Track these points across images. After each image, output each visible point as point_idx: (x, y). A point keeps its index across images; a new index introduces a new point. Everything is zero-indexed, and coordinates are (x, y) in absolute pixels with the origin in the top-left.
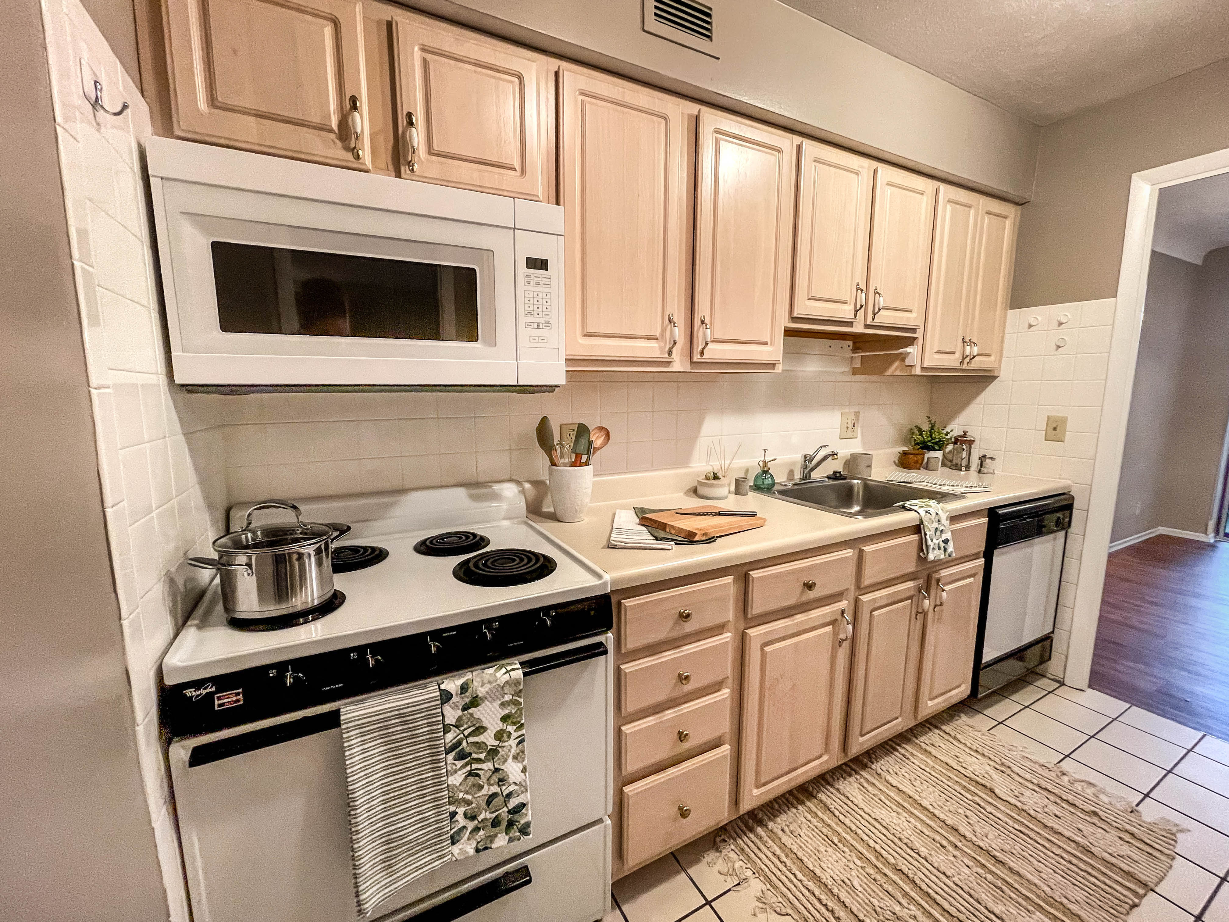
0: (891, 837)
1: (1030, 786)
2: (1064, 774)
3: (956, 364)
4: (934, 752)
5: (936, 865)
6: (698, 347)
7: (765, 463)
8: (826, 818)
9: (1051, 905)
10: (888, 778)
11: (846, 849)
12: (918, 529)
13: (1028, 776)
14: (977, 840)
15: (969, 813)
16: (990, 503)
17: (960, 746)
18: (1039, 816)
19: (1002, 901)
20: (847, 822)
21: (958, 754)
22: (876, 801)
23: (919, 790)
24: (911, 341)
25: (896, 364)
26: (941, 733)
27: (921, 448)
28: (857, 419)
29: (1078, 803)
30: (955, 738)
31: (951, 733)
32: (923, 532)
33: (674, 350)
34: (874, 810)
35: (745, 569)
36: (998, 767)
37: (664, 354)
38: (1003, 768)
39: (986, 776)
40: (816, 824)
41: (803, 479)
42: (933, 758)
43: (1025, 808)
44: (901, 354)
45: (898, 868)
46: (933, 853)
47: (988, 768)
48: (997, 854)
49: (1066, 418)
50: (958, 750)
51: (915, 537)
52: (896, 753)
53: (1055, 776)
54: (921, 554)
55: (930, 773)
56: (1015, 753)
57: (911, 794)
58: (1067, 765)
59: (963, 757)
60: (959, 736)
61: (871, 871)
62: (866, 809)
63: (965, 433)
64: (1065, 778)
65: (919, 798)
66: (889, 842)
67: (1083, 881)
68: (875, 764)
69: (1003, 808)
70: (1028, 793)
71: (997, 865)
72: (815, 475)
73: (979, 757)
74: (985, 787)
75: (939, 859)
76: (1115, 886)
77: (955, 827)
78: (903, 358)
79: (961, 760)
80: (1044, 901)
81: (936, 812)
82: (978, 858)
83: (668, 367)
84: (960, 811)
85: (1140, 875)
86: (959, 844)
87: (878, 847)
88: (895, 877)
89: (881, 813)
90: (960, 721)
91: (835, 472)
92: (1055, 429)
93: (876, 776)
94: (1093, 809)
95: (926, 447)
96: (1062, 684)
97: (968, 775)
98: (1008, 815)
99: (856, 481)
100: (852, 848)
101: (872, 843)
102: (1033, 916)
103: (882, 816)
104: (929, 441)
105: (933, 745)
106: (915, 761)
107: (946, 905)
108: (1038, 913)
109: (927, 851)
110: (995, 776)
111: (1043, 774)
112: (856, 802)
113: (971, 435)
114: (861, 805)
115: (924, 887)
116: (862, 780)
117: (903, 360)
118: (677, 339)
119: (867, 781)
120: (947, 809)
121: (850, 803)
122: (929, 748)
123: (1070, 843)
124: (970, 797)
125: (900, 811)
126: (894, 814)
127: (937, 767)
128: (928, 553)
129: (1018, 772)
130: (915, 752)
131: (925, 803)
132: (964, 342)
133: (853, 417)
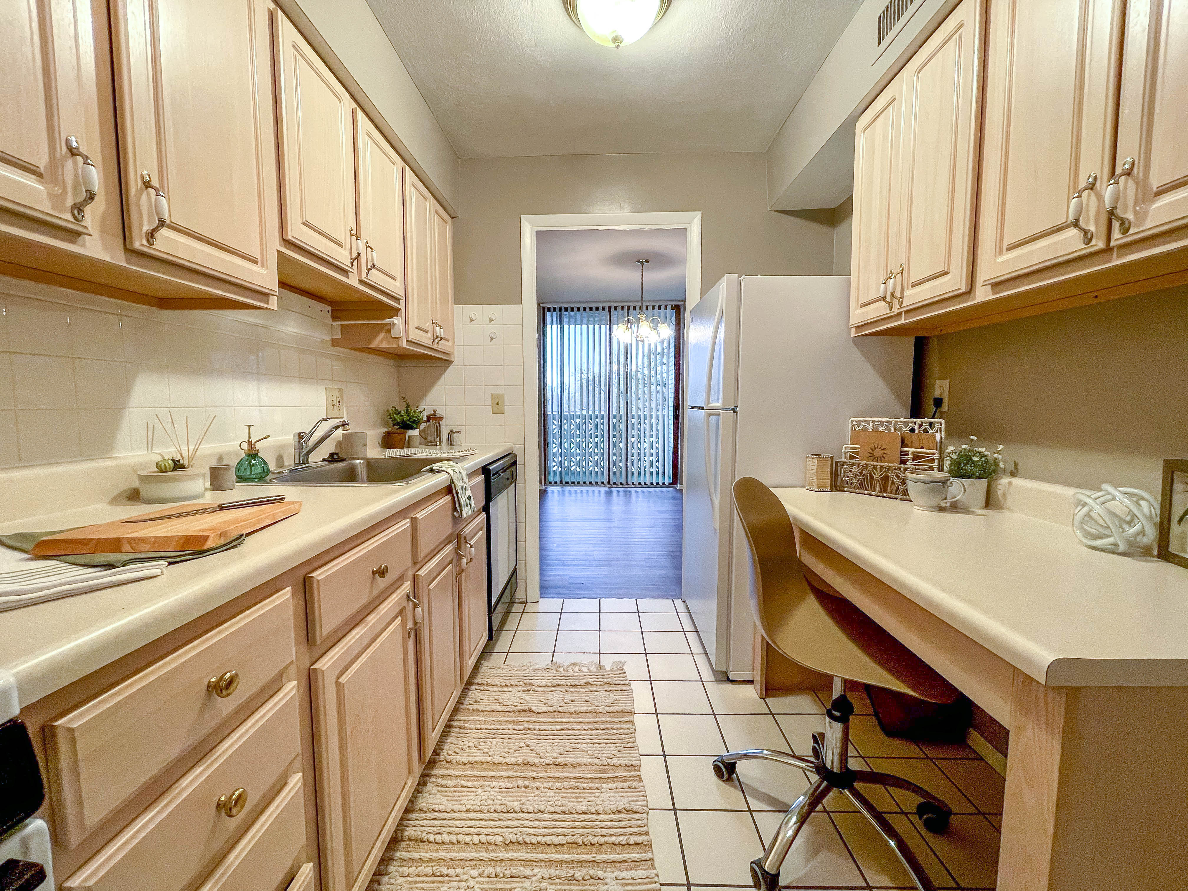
0: (488, 816)
1: (549, 689)
2: (559, 667)
3: (428, 342)
4: (481, 708)
5: (531, 810)
6: (141, 225)
7: (251, 444)
8: (424, 855)
9: (606, 771)
10: (459, 758)
11: (459, 870)
12: (449, 490)
13: (544, 683)
14: (543, 760)
15: (528, 741)
16: (480, 462)
17: (494, 689)
18: (565, 709)
19: (581, 797)
20: (446, 838)
21: (496, 697)
22: (459, 792)
23: (486, 750)
24: (395, 312)
25: (382, 335)
26: (477, 687)
27: (401, 428)
28: (342, 397)
29: (576, 682)
30: (488, 684)
31: (483, 682)
32: (454, 491)
33: (88, 210)
34: (463, 802)
35: (302, 573)
36: (525, 689)
37: (63, 211)
38: (528, 688)
39: (522, 701)
40: (417, 871)
41: (300, 464)
42: (482, 713)
43: (555, 708)
44: (387, 324)
45: (508, 843)
46: (524, 800)
47: (520, 694)
48: (560, 760)
49: (503, 395)
50: (493, 693)
51: (449, 498)
52: (454, 730)
53: (555, 672)
54: (455, 513)
55: (486, 729)
56: (528, 670)
57: (483, 759)
58: (557, 658)
59: (502, 697)
60: (489, 681)
61: (489, 870)
62: (456, 808)
63: (435, 411)
64: (561, 670)
65: (489, 758)
66: (489, 822)
67: (607, 737)
68: (442, 754)
69: (543, 720)
70: (550, 696)
71: (564, 769)
72: (312, 458)
73: (510, 689)
74: (524, 711)
75: (532, 801)
76: (622, 726)
77: (526, 762)
78: (388, 329)
79: (501, 701)
80: (600, 772)
81: (508, 760)
82: (551, 775)
83: (73, 242)
84: (522, 744)
85: (627, 708)
86: (535, 774)
87: (483, 838)
88: (511, 855)
89: (471, 800)
90: (484, 668)
91: (332, 455)
92: (498, 404)
93: (448, 765)
94: (585, 681)
95: (406, 426)
96: (526, 603)
97: (511, 710)
98: (549, 722)
99: (358, 461)
100: (462, 863)
101: (476, 839)
102: (602, 790)
103: (472, 802)
104: (408, 420)
105: (476, 702)
106: (472, 726)
107: (556, 840)
108: (604, 785)
109: (519, 803)
110: (527, 697)
111: (550, 675)
112: (442, 808)
113: (440, 412)
114: (450, 807)
115: (534, 840)
116: (439, 780)
117: (389, 331)
118: (96, 189)
119: (443, 777)
120: (512, 750)
121: (438, 815)
122: (475, 707)
123: (588, 715)
124: (521, 727)
125: (482, 783)
126: (480, 791)
127: (489, 719)
128: (461, 511)
129: (538, 684)
130: (466, 718)
131: (497, 759)
132: (433, 323)
133: (338, 394)
